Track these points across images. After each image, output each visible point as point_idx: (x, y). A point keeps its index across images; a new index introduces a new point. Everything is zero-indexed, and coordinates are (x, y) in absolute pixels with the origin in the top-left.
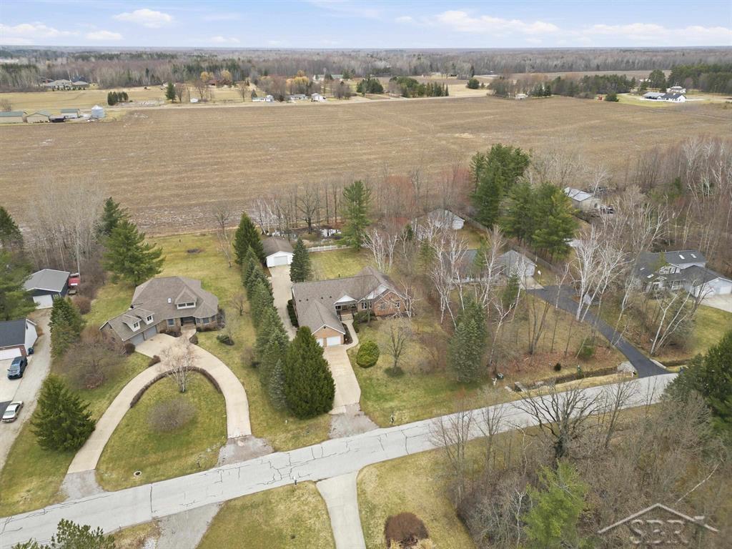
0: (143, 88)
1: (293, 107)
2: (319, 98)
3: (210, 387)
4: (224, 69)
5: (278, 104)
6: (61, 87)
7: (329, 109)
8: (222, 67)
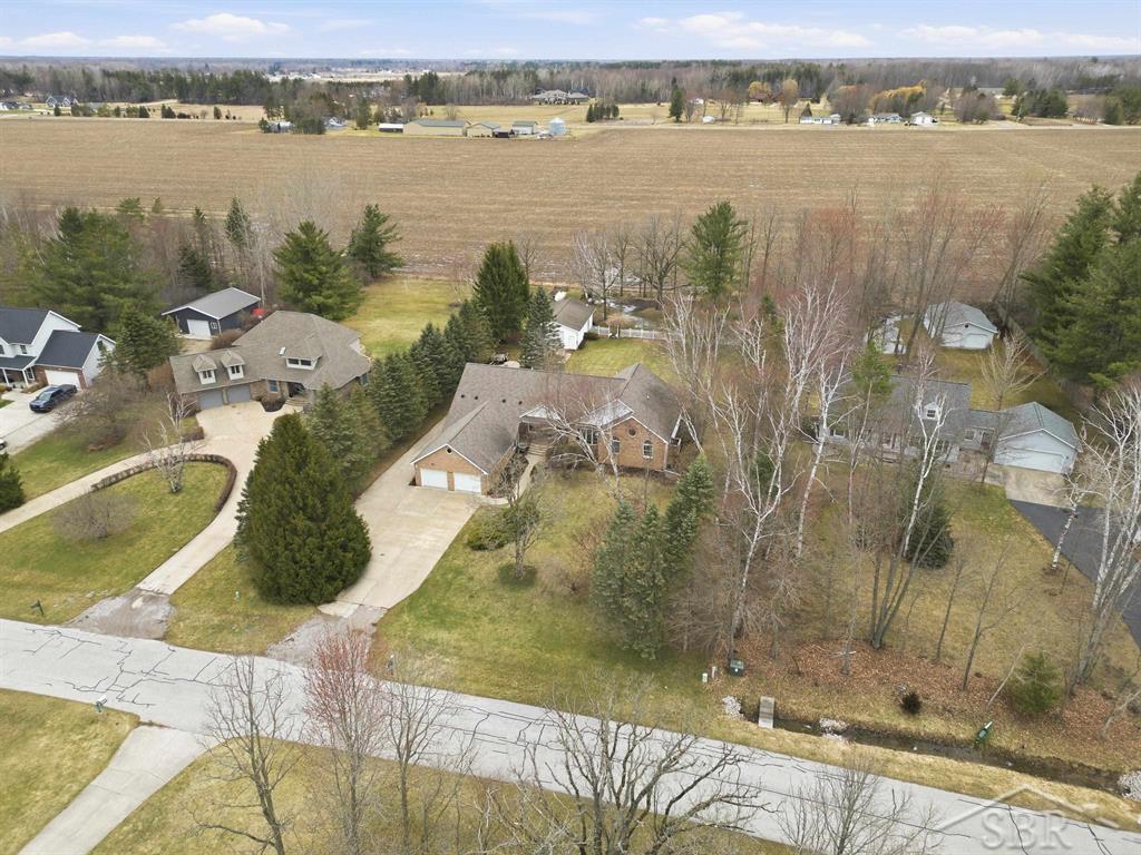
0: (655, 105)
1: (869, 132)
2: (922, 120)
3: (214, 499)
4: (790, 77)
5: (845, 127)
6: (552, 100)
7: (929, 136)
8: (788, 74)
